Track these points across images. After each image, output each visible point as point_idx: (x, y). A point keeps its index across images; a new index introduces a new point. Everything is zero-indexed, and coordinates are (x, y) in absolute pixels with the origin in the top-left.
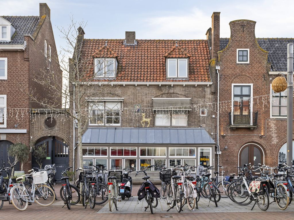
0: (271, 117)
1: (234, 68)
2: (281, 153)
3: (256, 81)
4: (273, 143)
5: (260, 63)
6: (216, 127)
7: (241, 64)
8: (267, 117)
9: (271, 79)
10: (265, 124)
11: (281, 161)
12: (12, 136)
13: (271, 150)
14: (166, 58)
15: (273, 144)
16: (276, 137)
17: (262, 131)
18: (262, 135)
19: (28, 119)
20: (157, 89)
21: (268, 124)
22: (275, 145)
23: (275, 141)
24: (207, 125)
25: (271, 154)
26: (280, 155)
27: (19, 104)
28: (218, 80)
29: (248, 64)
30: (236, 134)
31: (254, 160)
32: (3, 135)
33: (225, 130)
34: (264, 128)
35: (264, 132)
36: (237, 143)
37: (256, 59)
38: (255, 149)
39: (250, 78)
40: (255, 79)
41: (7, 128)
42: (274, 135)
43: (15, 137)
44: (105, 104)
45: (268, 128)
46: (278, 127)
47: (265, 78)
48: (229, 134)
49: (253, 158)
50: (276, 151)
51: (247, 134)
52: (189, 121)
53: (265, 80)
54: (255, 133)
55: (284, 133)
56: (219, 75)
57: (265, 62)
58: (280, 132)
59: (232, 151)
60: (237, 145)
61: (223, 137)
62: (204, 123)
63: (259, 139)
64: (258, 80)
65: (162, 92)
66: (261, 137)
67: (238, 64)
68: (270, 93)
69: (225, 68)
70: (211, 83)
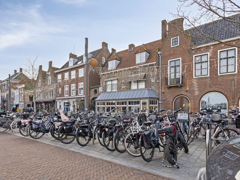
0: (194, 77)
1: (170, 50)
2: (203, 101)
3: (183, 56)
4: (195, 94)
5: (186, 43)
6: (159, 87)
7: (174, 47)
8: (191, 78)
9: (193, 52)
10: (189, 82)
11: (203, 106)
13: (194, 99)
14: (136, 53)
15: (195, 96)
16: (198, 90)
17: (188, 87)
18: (188, 90)
21: (191, 82)
22: (197, 96)
23: (197, 93)
24: (154, 87)
25: (194, 102)
26: (202, 103)
28: (160, 60)
29: (178, 46)
30: (171, 90)
31: (184, 106)
32: (82, 98)
33: (164, 89)
34: (189, 85)
35: (189, 87)
36: (171, 96)
37: (184, 41)
38: (184, 99)
39: (179, 54)
40: (182, 55)
42: (196, 89)
44: (112, 82)
45: (192, 85)
46: (199, 84)
47: (189, 52)
48: (167, 90)
49: (183, 105)
50: (198, 100)
51: (177, 90)
52: (145, 85)
53: (189, 53)
54: (183, 89)
55: (204, 87)
56: (160, 57)
57: (190, 42)
58: (201, 86)
59: (168, 101)
60: (172, 97)
61: (163, 93)
62: (153, 86)
63: (185, 93)
64: (185, 54)
66: (187, 91)
67: (172, 47)
68: (193, 61)
69: (164, 52)
70: (156, 62)
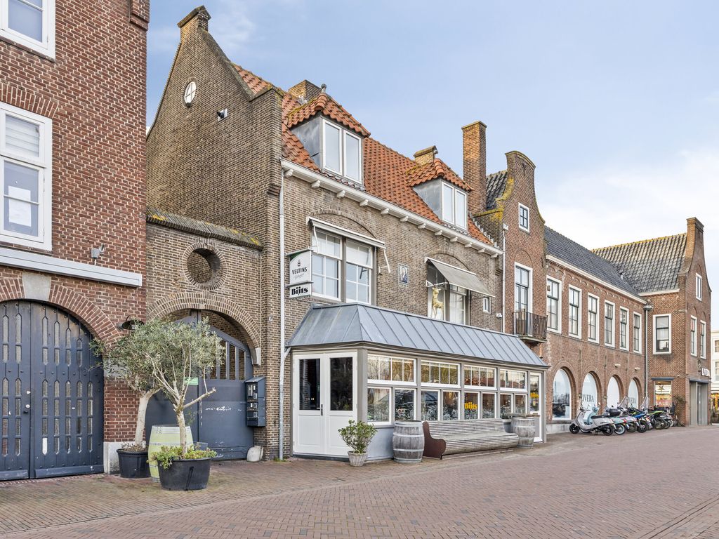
1: (517, 235)
5: (538, 237)
7: (523, 231)
9: (547, 266)
12: (76, 288)
14: (442, 177)
17: (541, 349)
19: (140, 237)
20: (432, 239)
27: (106, 172)
28: (504, 251)
29: (528, 234)
32: (37, 277)
37: (535, 228)
39: (530, 257)
40: (534, 262)
41: (53, 254)
42: (550, 358)
43: (91, 296)
44: (344, 247)
46: (552, 346)
47: (542, 263)
53: (542, 266)
56: (504, 240)
57: (542, 237)
58: (554, 353)
62: (488, 326)
64: (537, 264)
65: (438, 248)
67: (520, 230)
70: (501, 253)
